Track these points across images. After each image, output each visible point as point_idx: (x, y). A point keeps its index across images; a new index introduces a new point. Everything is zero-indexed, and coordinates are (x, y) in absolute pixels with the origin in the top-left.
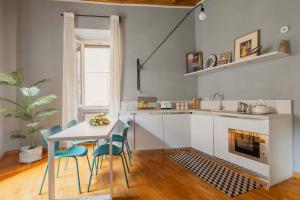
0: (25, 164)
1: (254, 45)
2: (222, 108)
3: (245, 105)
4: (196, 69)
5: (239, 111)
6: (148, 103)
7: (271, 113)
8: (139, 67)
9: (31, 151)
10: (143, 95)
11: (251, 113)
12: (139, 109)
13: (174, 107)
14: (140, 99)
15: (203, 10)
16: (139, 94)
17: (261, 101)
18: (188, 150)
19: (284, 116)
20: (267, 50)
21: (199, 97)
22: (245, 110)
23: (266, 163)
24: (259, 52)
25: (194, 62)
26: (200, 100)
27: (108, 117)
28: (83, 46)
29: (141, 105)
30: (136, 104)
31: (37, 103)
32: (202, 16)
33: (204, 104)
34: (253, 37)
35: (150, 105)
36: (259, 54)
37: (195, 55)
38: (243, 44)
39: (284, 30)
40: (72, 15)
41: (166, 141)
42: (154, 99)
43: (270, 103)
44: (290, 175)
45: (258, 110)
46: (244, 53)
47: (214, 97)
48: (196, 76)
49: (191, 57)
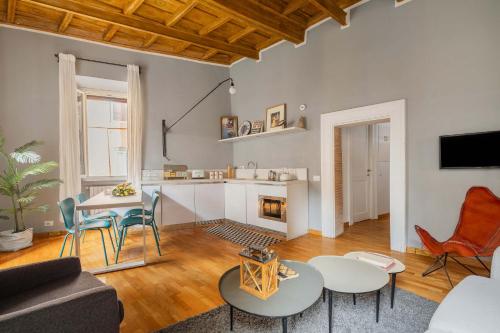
0: (12, 252)
1: (282, 118)
2: (256, 177)
3: (275, 173)
4: (230, 135)
5: (270, 179)
6: (176, 172)
7: (293, 179)
8: (165, 129)
9: (18, 235)
10: (170, 163)
11: (279, 180)
12: (165, 179)
13: (207, 176)
14: (166, 168)
15: (232, 85)
16: (165, 161)
17: (285, 170)
18: (222, 222)
19: (301, 182)
20: (291, 124)
21: (235, 165)
22: (274, 178)
23: (285, 222)
24: (285, 124)
25: (229, 127)
26: (236, 168)
27: (132, 187)
28: (84, 97)
29: (168, 174)
30: (161, 173)
31: (31, 173)
32: (232, 91)
33: (240, 173)
34: (281, 109)
35: (178, 174)
36: (285, 127)
37: (230, 120)
38: (273, 115)
39: (302, 108)
40: (73, 58)
41: (199, 213)
42: (184, 168)
43: (291, 171)
44: (306, 232)
45: (283, 177)
46: (274, 123)
47: (249, 165)
48: (232, 143)
49: (225, 121)
